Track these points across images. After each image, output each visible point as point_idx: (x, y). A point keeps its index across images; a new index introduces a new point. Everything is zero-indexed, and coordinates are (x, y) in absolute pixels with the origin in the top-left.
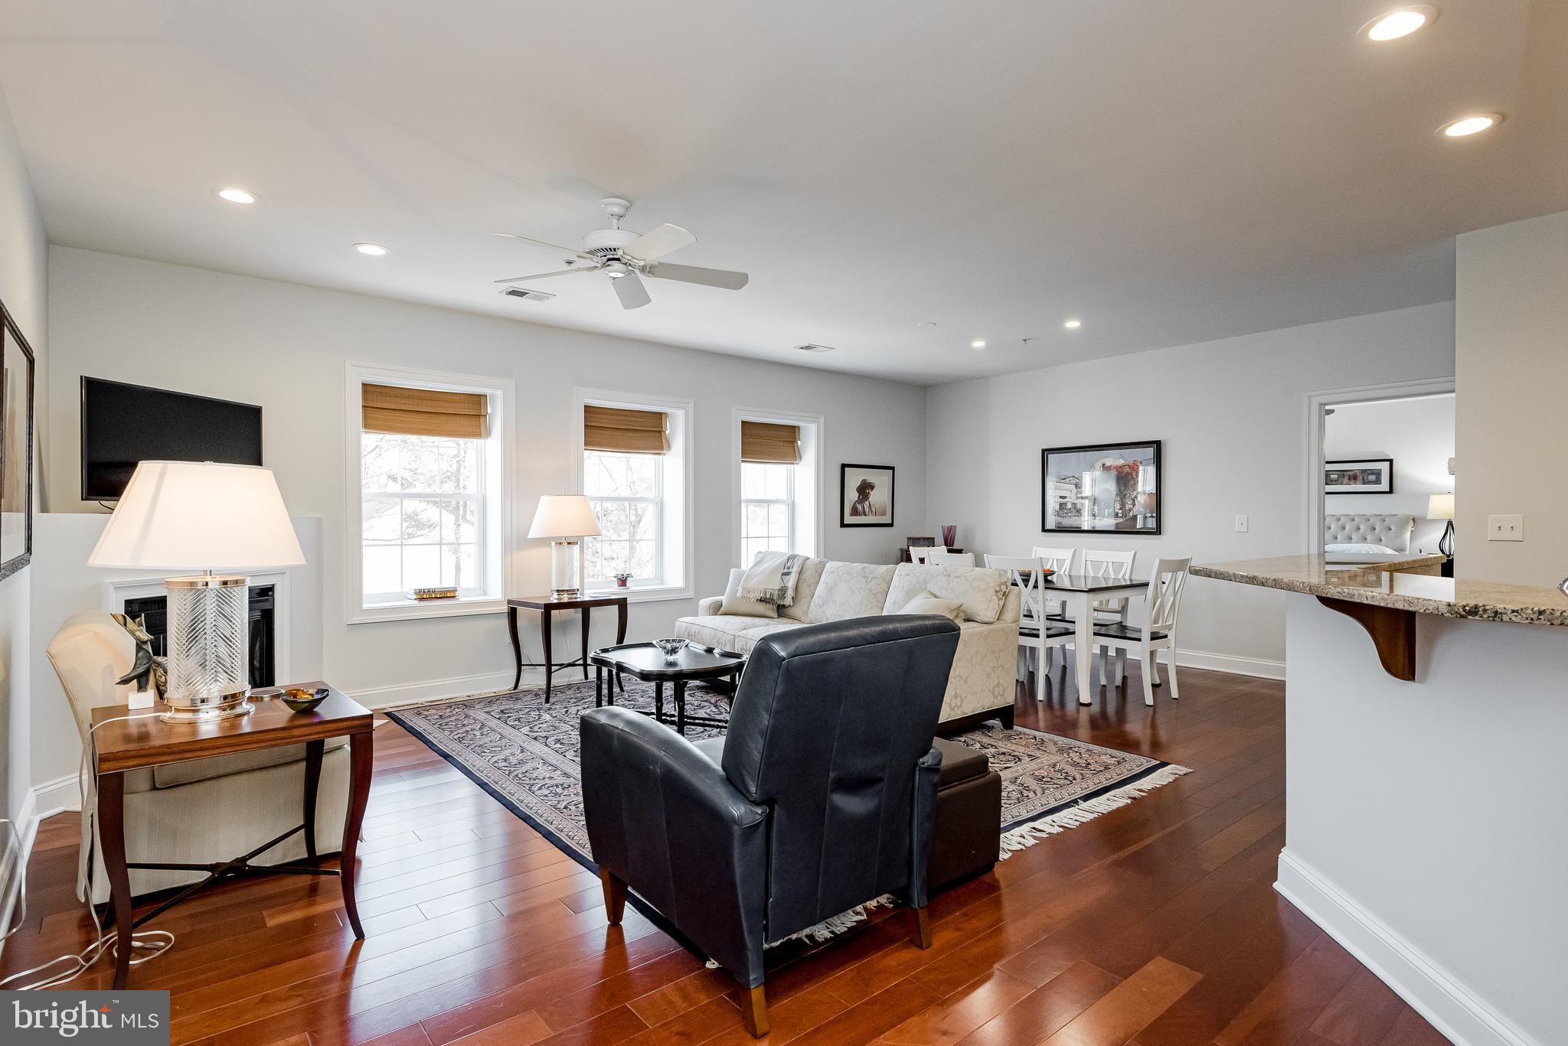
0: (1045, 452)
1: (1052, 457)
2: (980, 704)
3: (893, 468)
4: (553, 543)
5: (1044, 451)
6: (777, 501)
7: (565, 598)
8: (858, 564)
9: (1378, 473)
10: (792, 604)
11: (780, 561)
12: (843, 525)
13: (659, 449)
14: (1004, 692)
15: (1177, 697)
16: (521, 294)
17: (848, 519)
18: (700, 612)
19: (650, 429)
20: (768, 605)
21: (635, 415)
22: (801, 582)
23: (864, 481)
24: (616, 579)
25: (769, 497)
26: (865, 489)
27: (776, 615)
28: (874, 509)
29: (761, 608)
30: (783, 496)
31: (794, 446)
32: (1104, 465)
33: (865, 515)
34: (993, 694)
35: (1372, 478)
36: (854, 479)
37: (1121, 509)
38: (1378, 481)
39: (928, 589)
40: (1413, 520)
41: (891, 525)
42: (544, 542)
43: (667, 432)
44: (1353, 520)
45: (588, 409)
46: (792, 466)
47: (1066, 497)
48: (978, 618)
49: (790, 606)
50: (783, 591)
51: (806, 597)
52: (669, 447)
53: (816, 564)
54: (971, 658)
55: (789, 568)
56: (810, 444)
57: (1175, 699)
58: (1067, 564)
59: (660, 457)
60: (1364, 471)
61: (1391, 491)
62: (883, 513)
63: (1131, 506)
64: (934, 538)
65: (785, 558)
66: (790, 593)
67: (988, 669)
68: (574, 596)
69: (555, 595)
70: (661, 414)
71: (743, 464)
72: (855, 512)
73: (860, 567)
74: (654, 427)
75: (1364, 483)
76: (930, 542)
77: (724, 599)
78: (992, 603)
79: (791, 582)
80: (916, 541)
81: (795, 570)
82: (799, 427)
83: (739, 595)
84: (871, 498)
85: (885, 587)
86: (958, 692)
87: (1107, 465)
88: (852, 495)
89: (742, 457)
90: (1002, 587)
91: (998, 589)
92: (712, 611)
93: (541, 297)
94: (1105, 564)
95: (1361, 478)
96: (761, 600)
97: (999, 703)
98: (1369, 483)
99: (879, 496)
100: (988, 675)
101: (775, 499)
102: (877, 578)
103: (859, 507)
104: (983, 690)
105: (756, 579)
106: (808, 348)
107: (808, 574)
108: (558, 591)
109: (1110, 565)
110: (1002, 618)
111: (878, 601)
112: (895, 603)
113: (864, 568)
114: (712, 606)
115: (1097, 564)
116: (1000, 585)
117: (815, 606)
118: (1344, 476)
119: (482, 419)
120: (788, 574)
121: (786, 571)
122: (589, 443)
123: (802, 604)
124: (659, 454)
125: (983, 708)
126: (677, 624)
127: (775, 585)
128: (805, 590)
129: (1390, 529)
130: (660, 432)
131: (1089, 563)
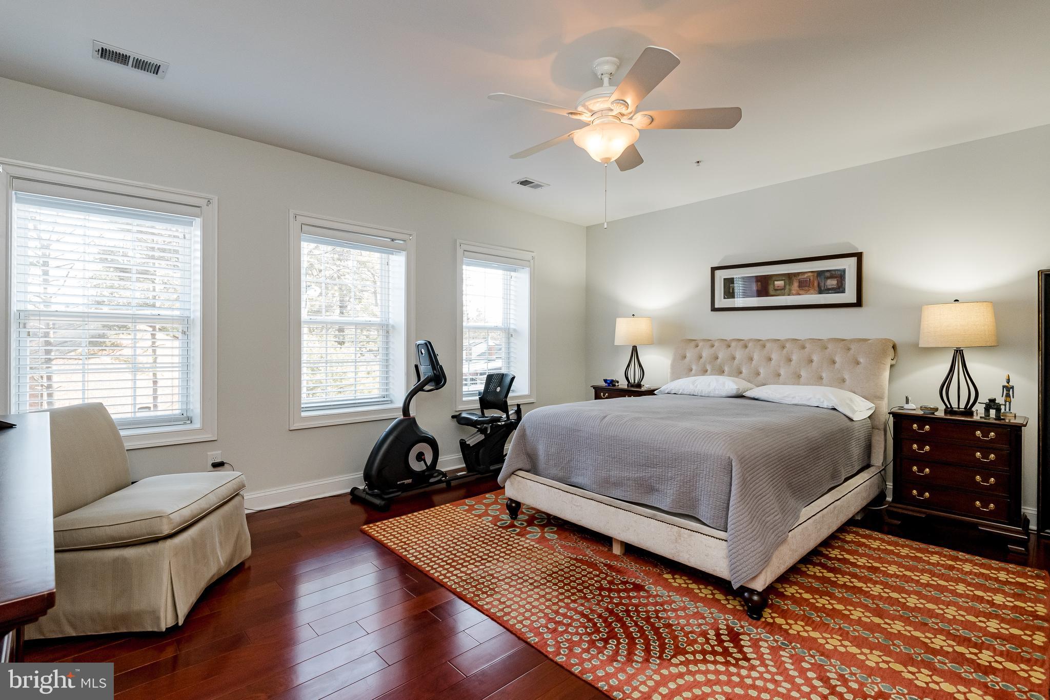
9: (840, 276)
35: (832, 283)
38: (840, 289)
40: (894, 347)
44: (803, 347)
60: (820, 274)
61: (859, 303)
75: (821, 292)
95: (816, 284)
98: (828, 291)
118: (791, 283)
129: (858, 363)
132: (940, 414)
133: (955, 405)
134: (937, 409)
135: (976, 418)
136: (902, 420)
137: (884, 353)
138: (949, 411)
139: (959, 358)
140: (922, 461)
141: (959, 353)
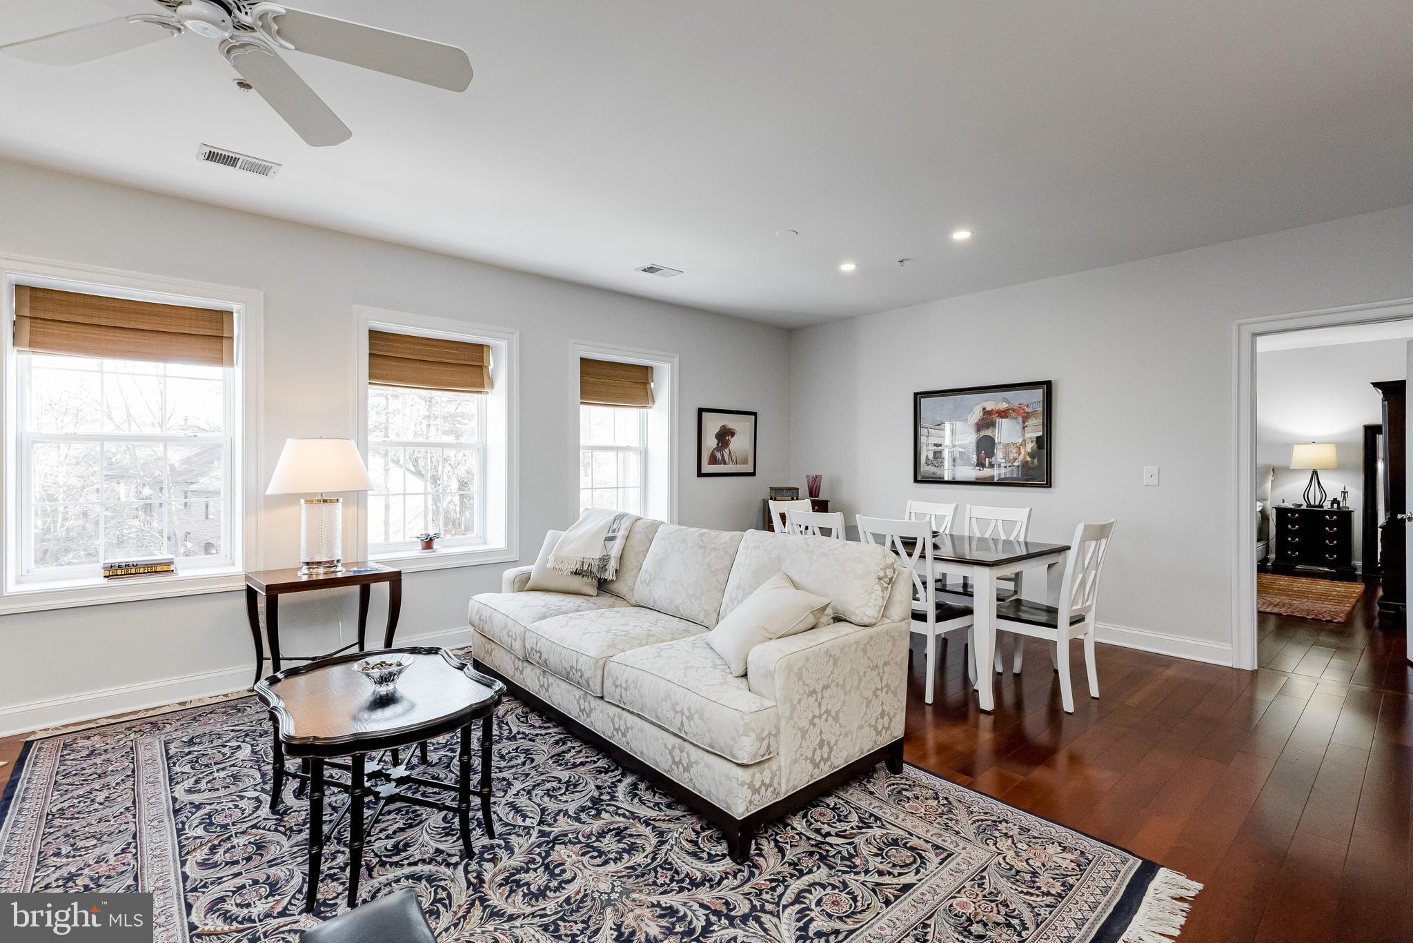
0: (918, 396)
1: (925, 402)
2: (857, 749)
3: (755, 414)
4: (302, 501)
5: (916, 395)
6: (627, 448)
7: (320, 573)
8: (695, 529)
10: (615, 578)
11: (604, 522)
12: (700, 474)
13: (478, 387)
14: (890, 724)
15: (1097, 696)
16: (230, 161)
17: (706, 468)
18: (504, 586)
19: (467, 363)
20: (585, 578)
21: (447, 345)
22: (628, 548)
23: (724, 427)
24: (419, 540)
25: (619, 444)
26: (724, 436)
27: (593, 591)
28: (734, 458)
29: (577, 583)
30: (633, 441)
31: (646, 389)
32: (984, 409)
33: (725, 463)
34: (875, 728)
36: (713, 424)
37: (1004, 458)
39: (783, 569)
41: (753, 474)
42: (289, 499)
43: (490, 367)
45: (374, 335)
46: (645, 410)
47: (940, 445)
48: (853, 619)
49: (612, 581)
50: (605, 560)
51: (632, 569)
52: (492, 385)
53: (647, 528)
54: (844, 680)
55: (614, 531)
56: (663, 386)
57: (1094, 698)
58: (948, 520)
59: (483, 396)
62: (745, 462)
63: (1015, 455)
64: (798, 489)
65: (612, 518)
66: (613, 565)
67: (869, 694)
68: (332, 569)
69: (305, 570)
70: (481, 346)
71: (582, 407)
72: (713, 460)
73: (698, 533)
74: (472, 361)
76: (793, 494)
77: (532, 568)
78: (873, 596)
79: (615, 549)
80: (779, 493)
81: (621, 534)
82: (652, 368)
83: (549, 565)
84: (731, 446)
85: (728, 562)
86: (825, 737)
87: (987, 409)
88: (710, 442)
89: (582, 398)
90: (888, 571)
91: (882, 574)
92: (517, 586)
93: (261, 169)
94: (993, 523)
96: (576, 573)
97: (885, 740)
99: (740, 444)
100: (869, 702)
101: (625, 446)
102: (719, 550)
103: (718, 455)
104: (861, 727)
105: (572, 546)
106: (651, 270)
107: (636, 539)
108: (308, 564)
109: (1000, 523)
110: (888, 614)
111: (718, 581)
112: (739, 587)
113: (702, 535)
114: (517, 580)
115: (984, 523)
116: (884, 569)
117: (642, 583)
119: (225, 341)
120: (612, 539)
121: (610, 534)
122: (376, 375)
123: (628, 577)
124: (481, 392)
125: (862, 753)
126: (472, 602)
127: (595, 554)
128: (631, 560)
130: (481, 367)
131: (974, 521)
132: (1304, 507)
133: (1312, 503)
134: (1302, 505)
135: (1325, 508)
136: (1281, 512)
137: (1267, 473)
138: (1309, 505)
139: (1315, 476)
140: (1294, 534)
141: (1315, 473)
